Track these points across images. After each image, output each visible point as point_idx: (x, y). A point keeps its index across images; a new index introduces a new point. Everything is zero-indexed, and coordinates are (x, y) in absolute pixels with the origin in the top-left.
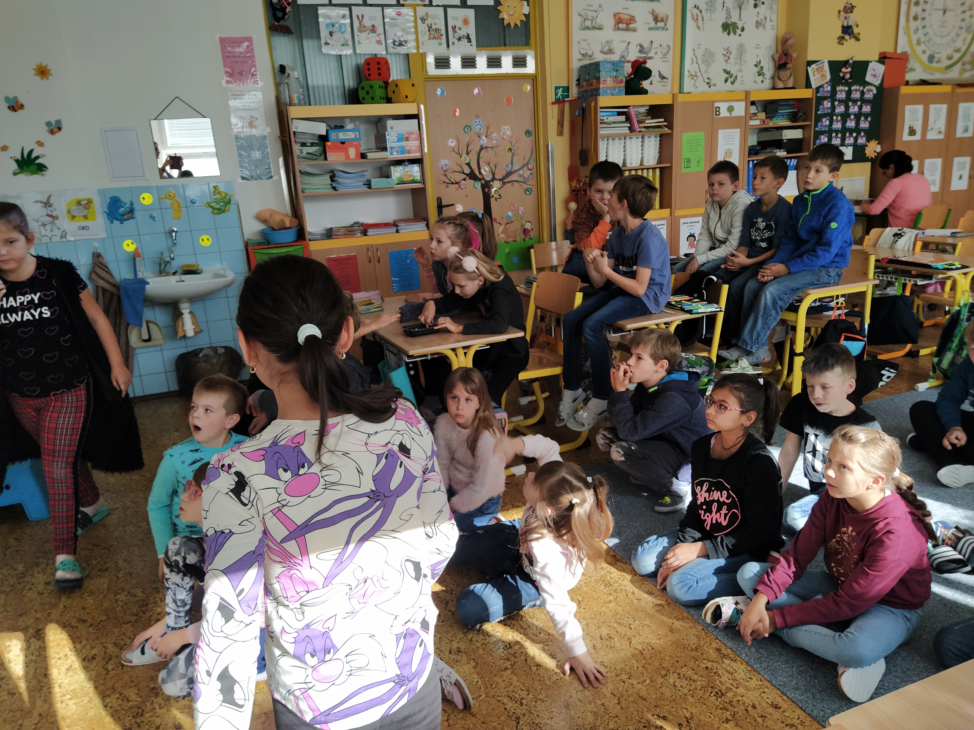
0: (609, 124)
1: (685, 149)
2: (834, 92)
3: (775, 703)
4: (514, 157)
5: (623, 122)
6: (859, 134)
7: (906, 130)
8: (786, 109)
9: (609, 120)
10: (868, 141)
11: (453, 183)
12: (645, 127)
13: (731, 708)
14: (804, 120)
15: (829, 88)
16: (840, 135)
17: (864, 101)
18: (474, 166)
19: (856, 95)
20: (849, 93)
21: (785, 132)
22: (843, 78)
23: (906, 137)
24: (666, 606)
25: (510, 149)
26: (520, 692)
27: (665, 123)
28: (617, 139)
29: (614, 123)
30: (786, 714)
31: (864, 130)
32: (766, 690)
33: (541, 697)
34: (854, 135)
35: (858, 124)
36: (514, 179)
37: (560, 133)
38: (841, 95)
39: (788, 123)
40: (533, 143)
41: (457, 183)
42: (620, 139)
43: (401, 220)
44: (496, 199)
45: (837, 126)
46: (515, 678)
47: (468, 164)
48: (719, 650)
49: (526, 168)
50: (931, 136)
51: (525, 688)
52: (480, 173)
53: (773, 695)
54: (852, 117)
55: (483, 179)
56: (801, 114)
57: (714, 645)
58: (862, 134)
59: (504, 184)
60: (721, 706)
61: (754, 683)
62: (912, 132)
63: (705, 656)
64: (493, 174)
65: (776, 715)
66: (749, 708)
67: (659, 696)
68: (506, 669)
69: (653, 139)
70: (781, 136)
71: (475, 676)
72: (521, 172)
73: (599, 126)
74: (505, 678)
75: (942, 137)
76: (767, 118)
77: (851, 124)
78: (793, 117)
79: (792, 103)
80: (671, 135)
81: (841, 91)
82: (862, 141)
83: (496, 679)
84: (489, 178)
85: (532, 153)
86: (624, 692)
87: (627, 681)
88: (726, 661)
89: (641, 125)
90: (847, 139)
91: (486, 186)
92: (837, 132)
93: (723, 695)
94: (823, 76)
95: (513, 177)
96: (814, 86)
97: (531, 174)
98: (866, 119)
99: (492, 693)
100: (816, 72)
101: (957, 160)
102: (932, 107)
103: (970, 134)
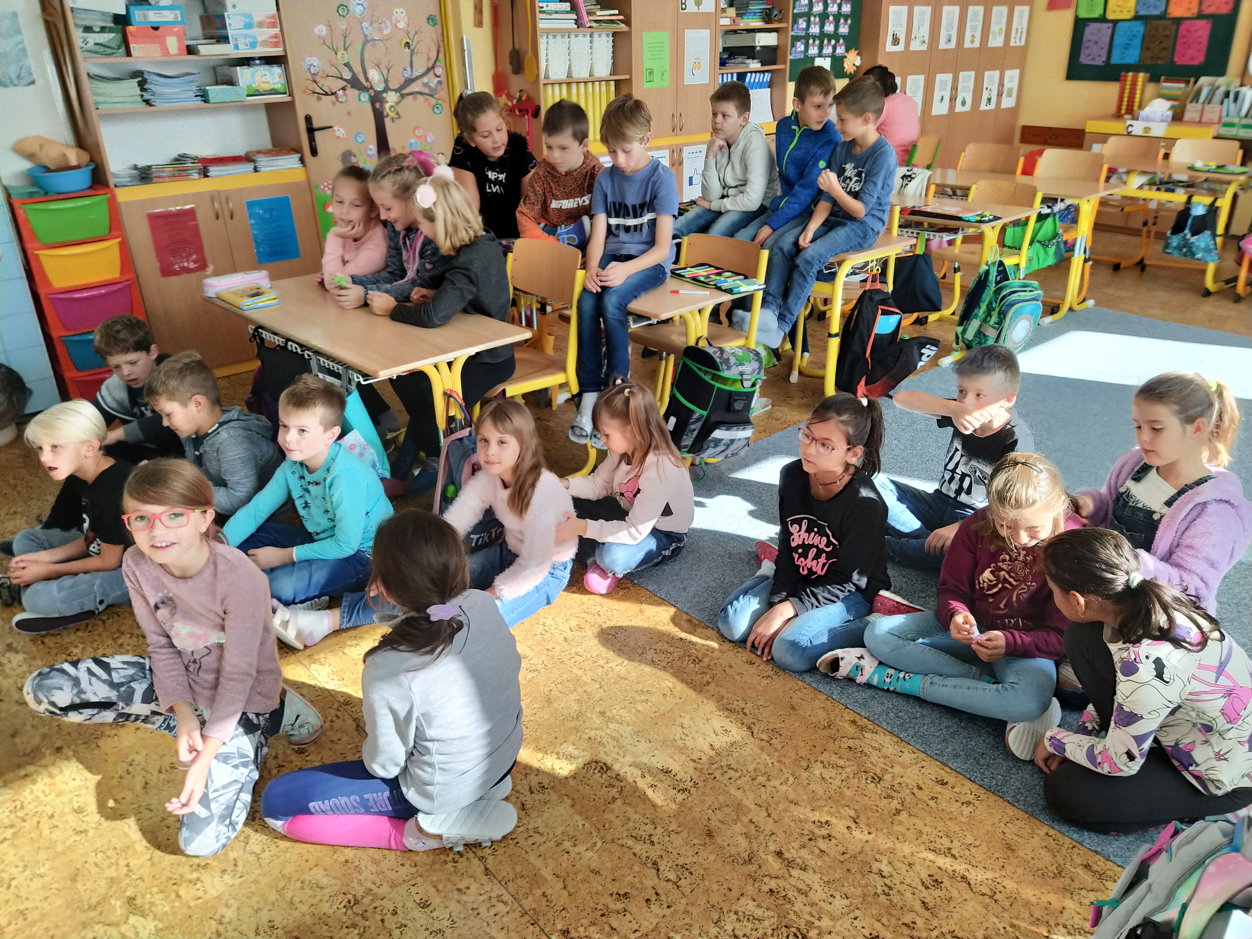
0: (550, 14)
1: (646, 56)
3: (939, 778)
4: (414, 57)
5: (567, 12)
6: (837, 41)
7: (890, 39)
8: (758, 4)
9: (549, 8)
10: (847, 50)
11: (326, 94)
12: (595, 21)
13: (895, 794)
14: (780, 21)
16: (817, 42)
18: (357, 69)
21: (759, 35)
23: (889, 47)
24: (775, 677)
25: (407, 44)
26: (643, 827)
27: (621, 17)
28: (559, 37)
29: (556, 12)
30: (956, 790)
31: (844, 37)
32: (924, 763)
33: (673, 827)
34: (833, 42)
35: (837, 27)
36: (417, 89)
37: (479, 23)
39: (759, 24)
40: (440, 38)
41: (334, 94)
42: (563, 36)
43: (259, 152)
44: (393, 119)
45: (815, 30)
46: (630, 811)
47: (347, 65)
48: (853, 722)
49: (431, 74)
50: (916, 46)
51: (647, 821)
52: (367, 79)
53: (933, 770)
54: (831, 18)
55: (372, 88)
56: (775, 12)
57: (847, 717)
58: (841, 41)
59: (403, 96)
60: (884, 795)
61: (907, 757)
63: (842, 733)
64: (386, 81)
65: (946, 793)
66: (916, 790)
67: (811, 795)
68: (614, 799)
69: (604, 36)
70: (754, 41)
71: (578, 818)
72: (425, 80)
73: (539, 16)
74: (617, 812)
75: (924, 47)
76: (738, 15)
77: (829, 28)
78: (767, 17)
80: (628, 35)
82: (840, 50)
83: (607, 816)
84: (380, 87)
85: (438, 51)
86: (770, 799)
87: (767, 784)
88: (868, 735)
89: (591, 18)
90: (825, 48)
91: (376, 99)
92: (814, 37)
93: (880, 779)
95: (416, 87)
97: (440, 83)
98: (846, 21)
99: (609, 837)
101: (939, 77)
102: (917, 9)
103: (952, 45)
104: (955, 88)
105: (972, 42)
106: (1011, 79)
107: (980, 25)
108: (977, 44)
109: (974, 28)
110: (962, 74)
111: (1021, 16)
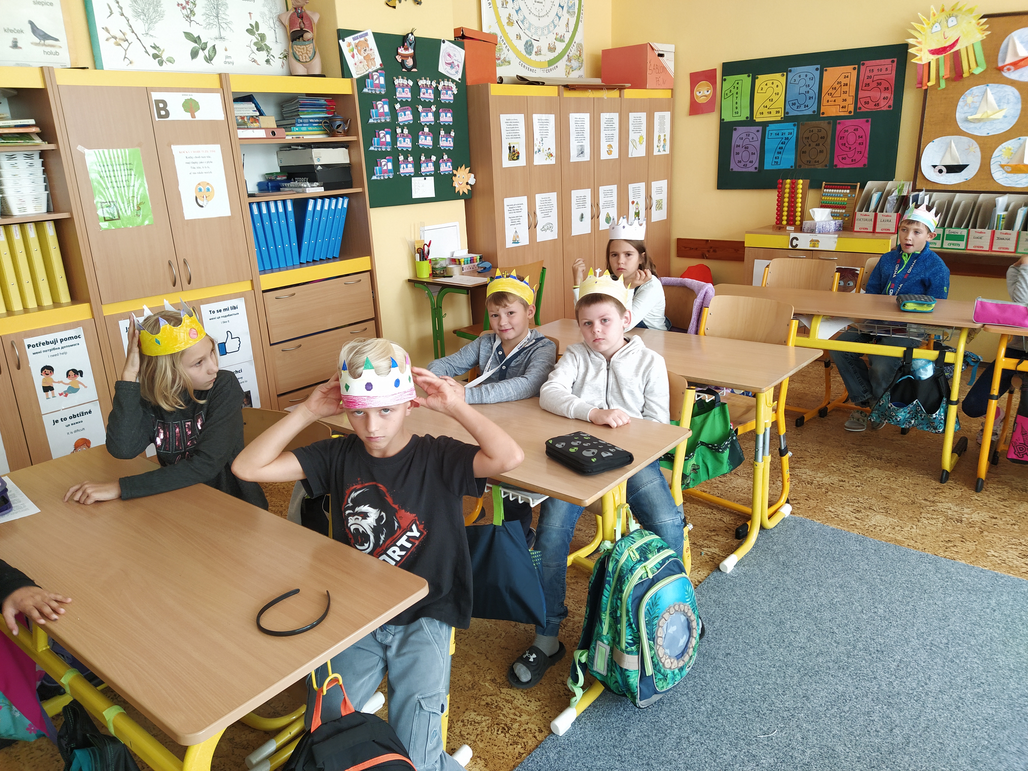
2: (391, 88)
6: (440, 157)
7: (506, 152)
8: (314, 112)
10: (455, 167)
15: (382, 81)
16: (410, 159)
17: (441, 106)
19: (427, 95)
20: (416, 90)
22: (403, 64)
23: (507, 163)
31: (448, 152)
34: (434, 158)
35: (436, 141)
38: (404, 94)
45: (405, 143)
50: (539, 160)
54: (426, 130)
56: (338, 123)
58: (445, 157)
62: (514, 155)
70: (311, 158)
75: (552, 161)
76: (279, 125)
77: (426, 141)
78: (328, 128)
79: (323, 102)
80: (59, 155)
81: (403, 87)
82: (446, 168)
90: (424, 165)
92: (406, 153)
94: (368, 58)
96: (355, 76)
98: (448, 133)
100: (355, 51)
101: (576, 194)
102: (536, 117)
103: (587, 157)
104: (595, 205)
105: (609, 152)
106: (660, 190)
107: (616, 133)
108: (615, 155)
109: (610, 138)
110: (602, 189)
111: (662, 124)
